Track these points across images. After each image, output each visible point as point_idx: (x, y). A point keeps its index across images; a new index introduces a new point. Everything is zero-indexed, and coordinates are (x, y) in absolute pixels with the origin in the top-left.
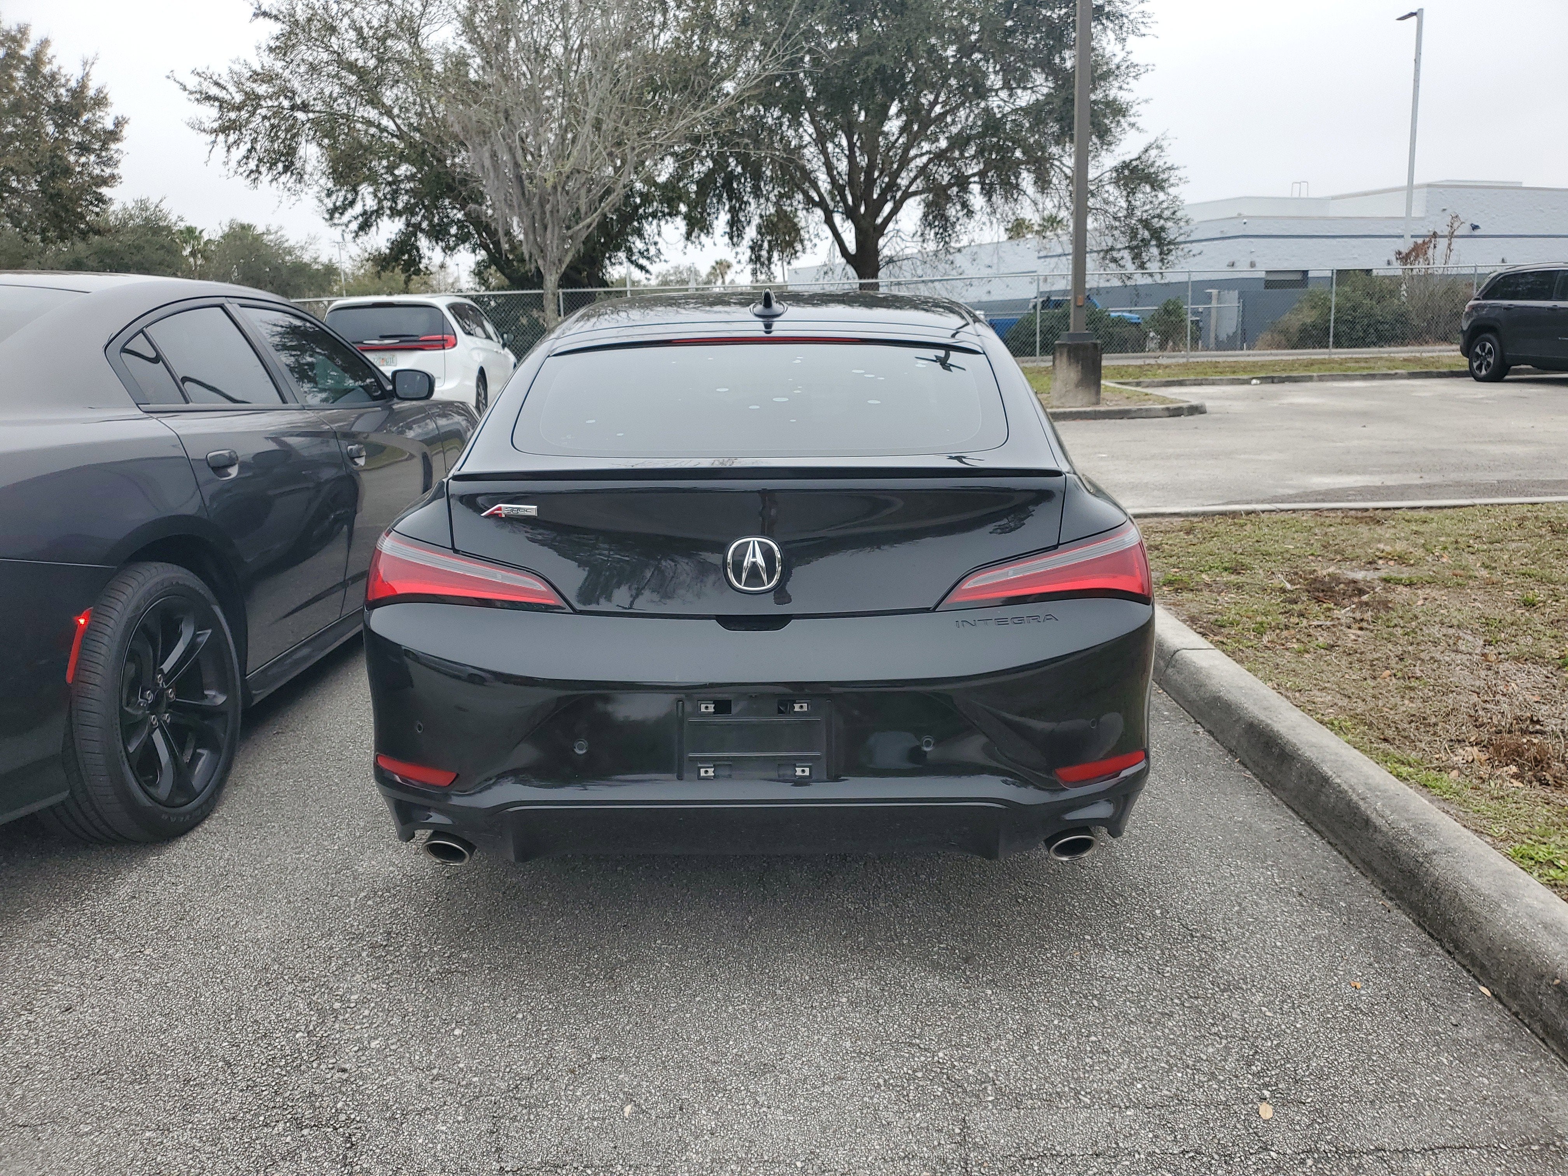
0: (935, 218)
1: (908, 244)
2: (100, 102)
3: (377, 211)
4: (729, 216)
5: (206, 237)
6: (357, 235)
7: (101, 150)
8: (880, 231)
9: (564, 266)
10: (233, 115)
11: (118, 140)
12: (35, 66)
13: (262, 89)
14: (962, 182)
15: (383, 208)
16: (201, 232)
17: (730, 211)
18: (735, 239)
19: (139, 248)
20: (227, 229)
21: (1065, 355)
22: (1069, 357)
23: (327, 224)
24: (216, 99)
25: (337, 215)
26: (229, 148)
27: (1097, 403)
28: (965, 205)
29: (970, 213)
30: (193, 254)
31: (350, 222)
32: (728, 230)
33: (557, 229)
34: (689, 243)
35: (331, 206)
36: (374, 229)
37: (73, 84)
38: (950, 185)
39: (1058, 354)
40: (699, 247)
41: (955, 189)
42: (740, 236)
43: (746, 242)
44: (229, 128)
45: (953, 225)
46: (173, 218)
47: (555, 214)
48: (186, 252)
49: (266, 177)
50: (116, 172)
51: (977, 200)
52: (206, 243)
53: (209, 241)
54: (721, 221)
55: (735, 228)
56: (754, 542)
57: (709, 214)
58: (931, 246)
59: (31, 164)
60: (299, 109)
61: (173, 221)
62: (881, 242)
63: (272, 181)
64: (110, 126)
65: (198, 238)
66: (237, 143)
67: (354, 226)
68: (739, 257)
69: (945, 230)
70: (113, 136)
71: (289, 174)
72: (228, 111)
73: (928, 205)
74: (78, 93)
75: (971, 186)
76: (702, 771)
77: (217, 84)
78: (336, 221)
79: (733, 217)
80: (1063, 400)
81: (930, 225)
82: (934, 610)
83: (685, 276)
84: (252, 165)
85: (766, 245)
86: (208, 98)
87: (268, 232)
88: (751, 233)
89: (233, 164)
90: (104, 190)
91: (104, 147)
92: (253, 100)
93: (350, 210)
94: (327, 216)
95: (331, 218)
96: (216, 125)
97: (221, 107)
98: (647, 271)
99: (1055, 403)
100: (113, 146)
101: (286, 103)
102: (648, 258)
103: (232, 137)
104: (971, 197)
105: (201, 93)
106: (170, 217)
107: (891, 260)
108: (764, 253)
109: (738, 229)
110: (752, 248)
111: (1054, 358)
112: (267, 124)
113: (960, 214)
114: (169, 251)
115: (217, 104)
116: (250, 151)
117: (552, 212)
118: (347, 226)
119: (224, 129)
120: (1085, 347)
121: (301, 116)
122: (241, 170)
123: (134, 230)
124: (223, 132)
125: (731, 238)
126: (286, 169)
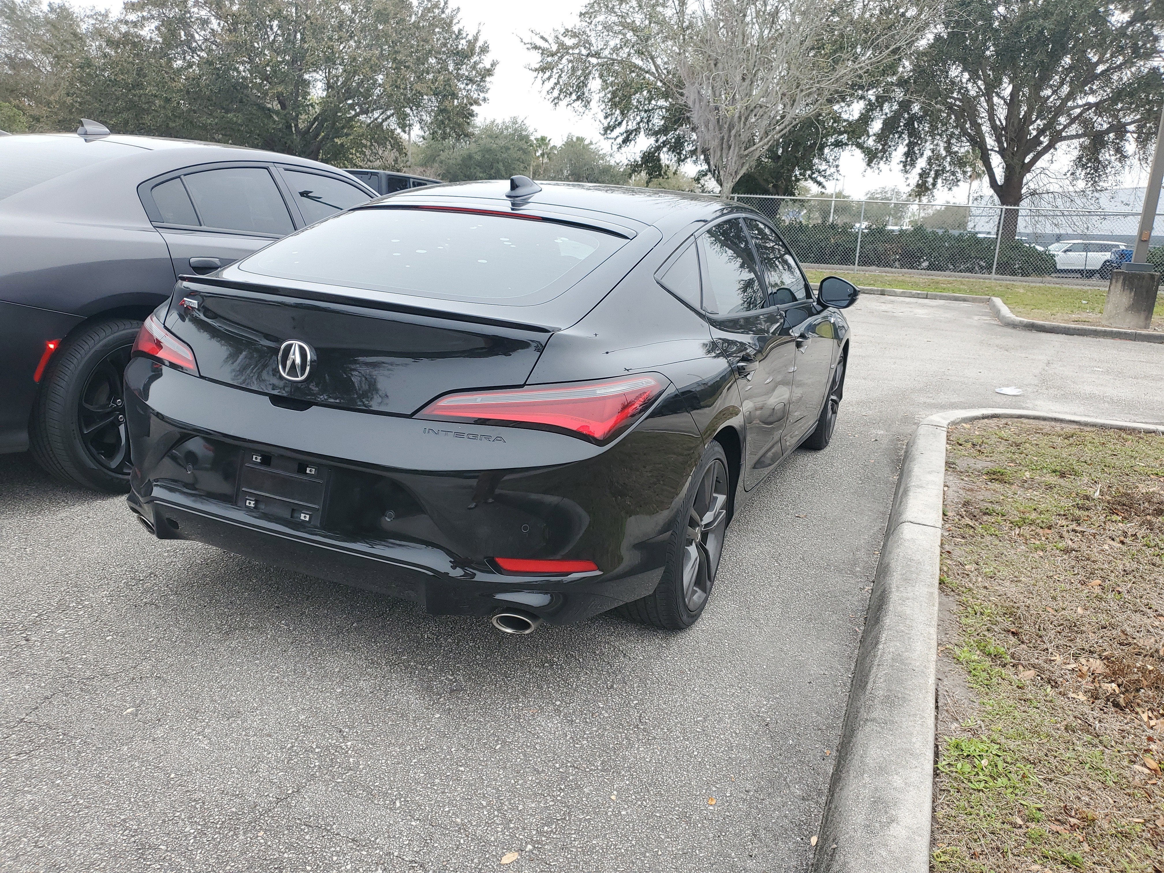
0: (1089, 160)
1: (1052, 180)
2: (484, 50)
3: (635, 130)
4: (906, 149)
5: (552, 144)
6: (620, 147)
7: (481, 82)
8: (1027, 168)
9: (739, 177)
10: (549, 59)
11: (492, 75)
12: (447, 25)
13: (569, 42)
14: (1120, 130)
15: (640, 128)
16: (549, 140)
17: (907, 145)
18: (908, 167)
19: (507, 149)
20: (565, 140)
21: (1121, 281)
22: (1124, 284)
23: (602, 137)
24: (540, 48)
25: (609, 132)
26: (544, 82)
27: (1146, 327)
28: (1119, 150)
29: (1123, 157)
30: (543, 155)
31: (617, 137)
32: (904, 160)
33: (737, 148)
34: (869, 168)
35: (606, 125)
36: (633, 142)
37: (470, 37)
38: (1107, 132)
39: (1114, 281)
40: (877, 171)
41: (1112, 135)
42: (913, 164)
43: (917, 170)
44: (546, 68)
45: (1105, 167)
46: (531, 129)
47: (738, 137)
48: (538, 154)
49: (563, 103)
50: (486, 96)
51: (1130, 146)
52: (552, 148)
53: (554, 147)
54: (899, 152)
55: (910, 157)
56: (296, 344)
57: (890, 147)
58: (1081, 184)
59: (431, 89)
60: (592, 56)
61: (531, 132)
62: (1028, 176)
63: (568, 105)
64: (488, 66)
65: (547, 145)
66: (549, 78)
67: (620, 140)
68: (908, 182)
69: (1096, 171)
70: (489, 72)
71: (580, 101)
72: (548, 56)
73: (1083, 147)
74: (472, 44)
75: (1128, 135)
76: (248, 501)
77: (542, 38)
78: (609, 136)
79: (909, 150)
80: (1111, 321)
81: (1083, 165)
82: (410, 416)
83: (889, 195)
84: (556, 93)
85: (932, 173)
86: (536, 48)
87: (591, 143)
88: (922, 163)
89: (544, 93)
90: (474, 108)
91: (483, 80)
92: (563, 49)
93: (618, 128)
94: (602, 132)
95: (605, 133)
96: (537, 66)
97: (542, 54)
98: (823, 187)
99: (1104, 322)
100: (488, 79)
101: (584, 52)
102: (825, 177)
103: (548, 74)
104: (1127, 144)
105: (531, 44)
106: (529, 129)
107: (1033, 193)
108: (930, 180)
109: (912, 160)
110: (921, 175)
111: (1111, 283)
112: (570, 65)
113: (1113, 158)
114: (525, 152)
115: (540, 51)
116: (556, 84)
117: (735, 136)
118: (615, 139)
119: (543, 69)
120: (1141, 277)
121: (594, 60)
122: (548, 97)
123: (506, 137)
124: (542, 70)
125: (905, 166)
126: (578, 98)
